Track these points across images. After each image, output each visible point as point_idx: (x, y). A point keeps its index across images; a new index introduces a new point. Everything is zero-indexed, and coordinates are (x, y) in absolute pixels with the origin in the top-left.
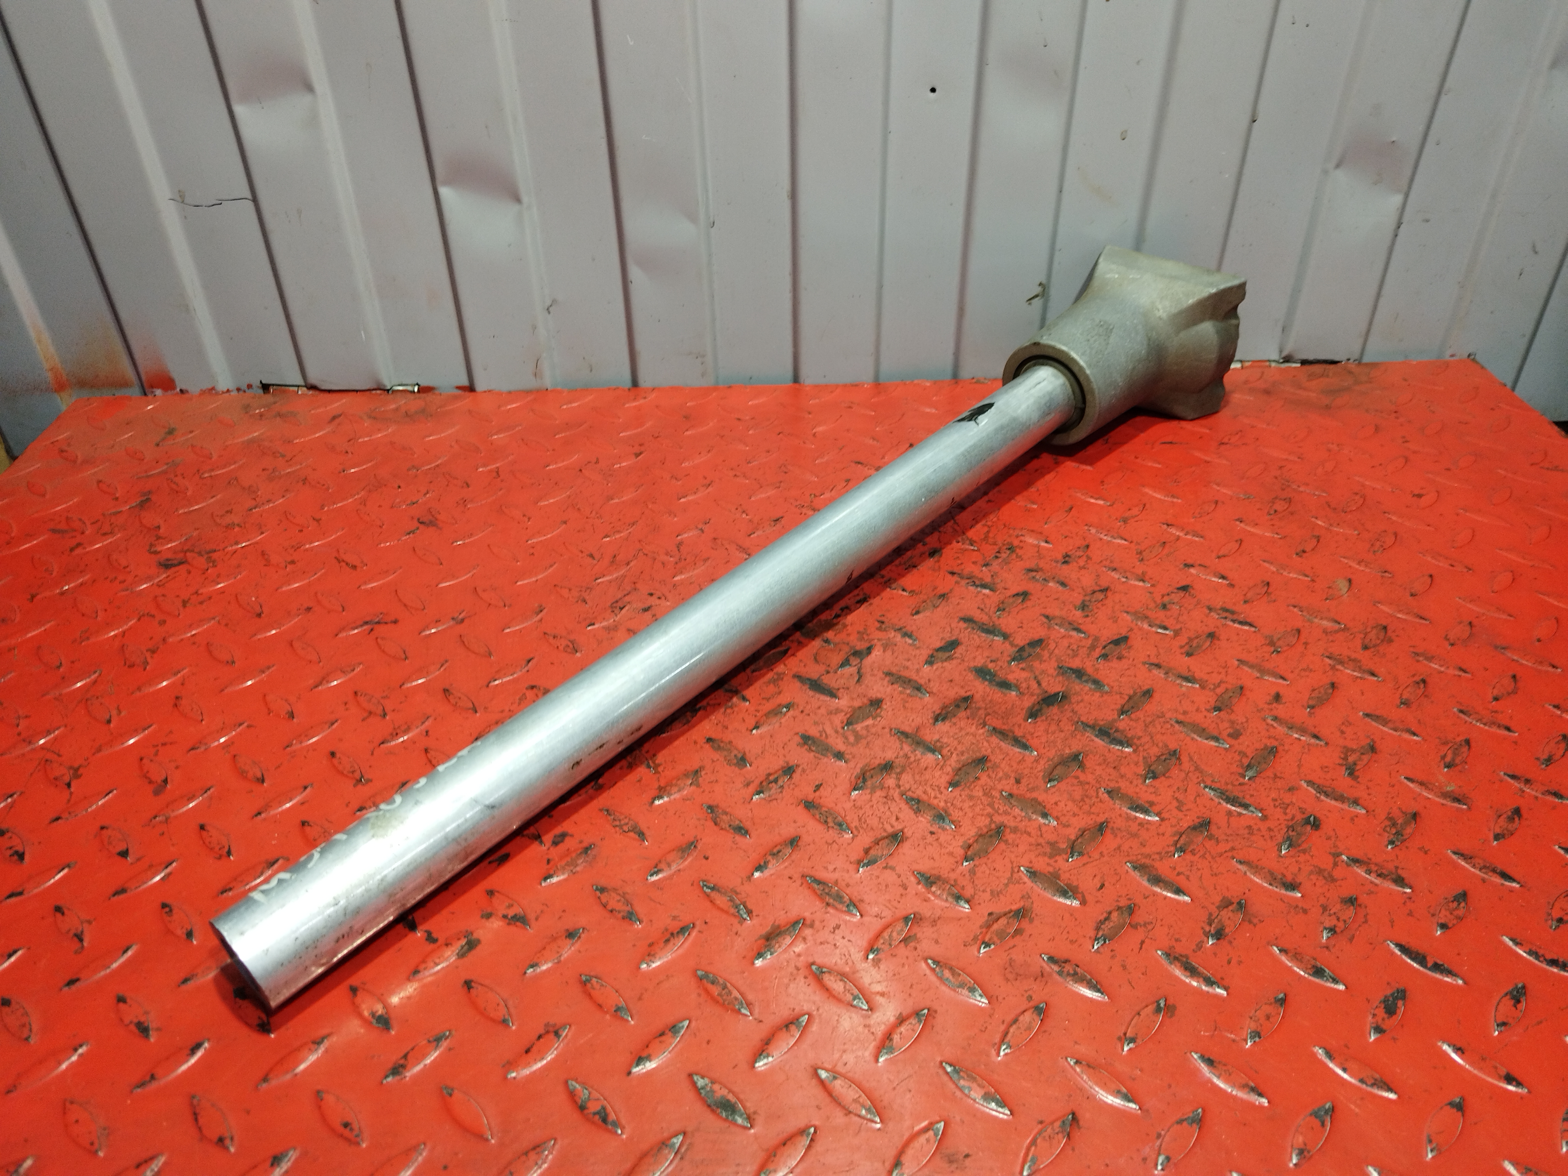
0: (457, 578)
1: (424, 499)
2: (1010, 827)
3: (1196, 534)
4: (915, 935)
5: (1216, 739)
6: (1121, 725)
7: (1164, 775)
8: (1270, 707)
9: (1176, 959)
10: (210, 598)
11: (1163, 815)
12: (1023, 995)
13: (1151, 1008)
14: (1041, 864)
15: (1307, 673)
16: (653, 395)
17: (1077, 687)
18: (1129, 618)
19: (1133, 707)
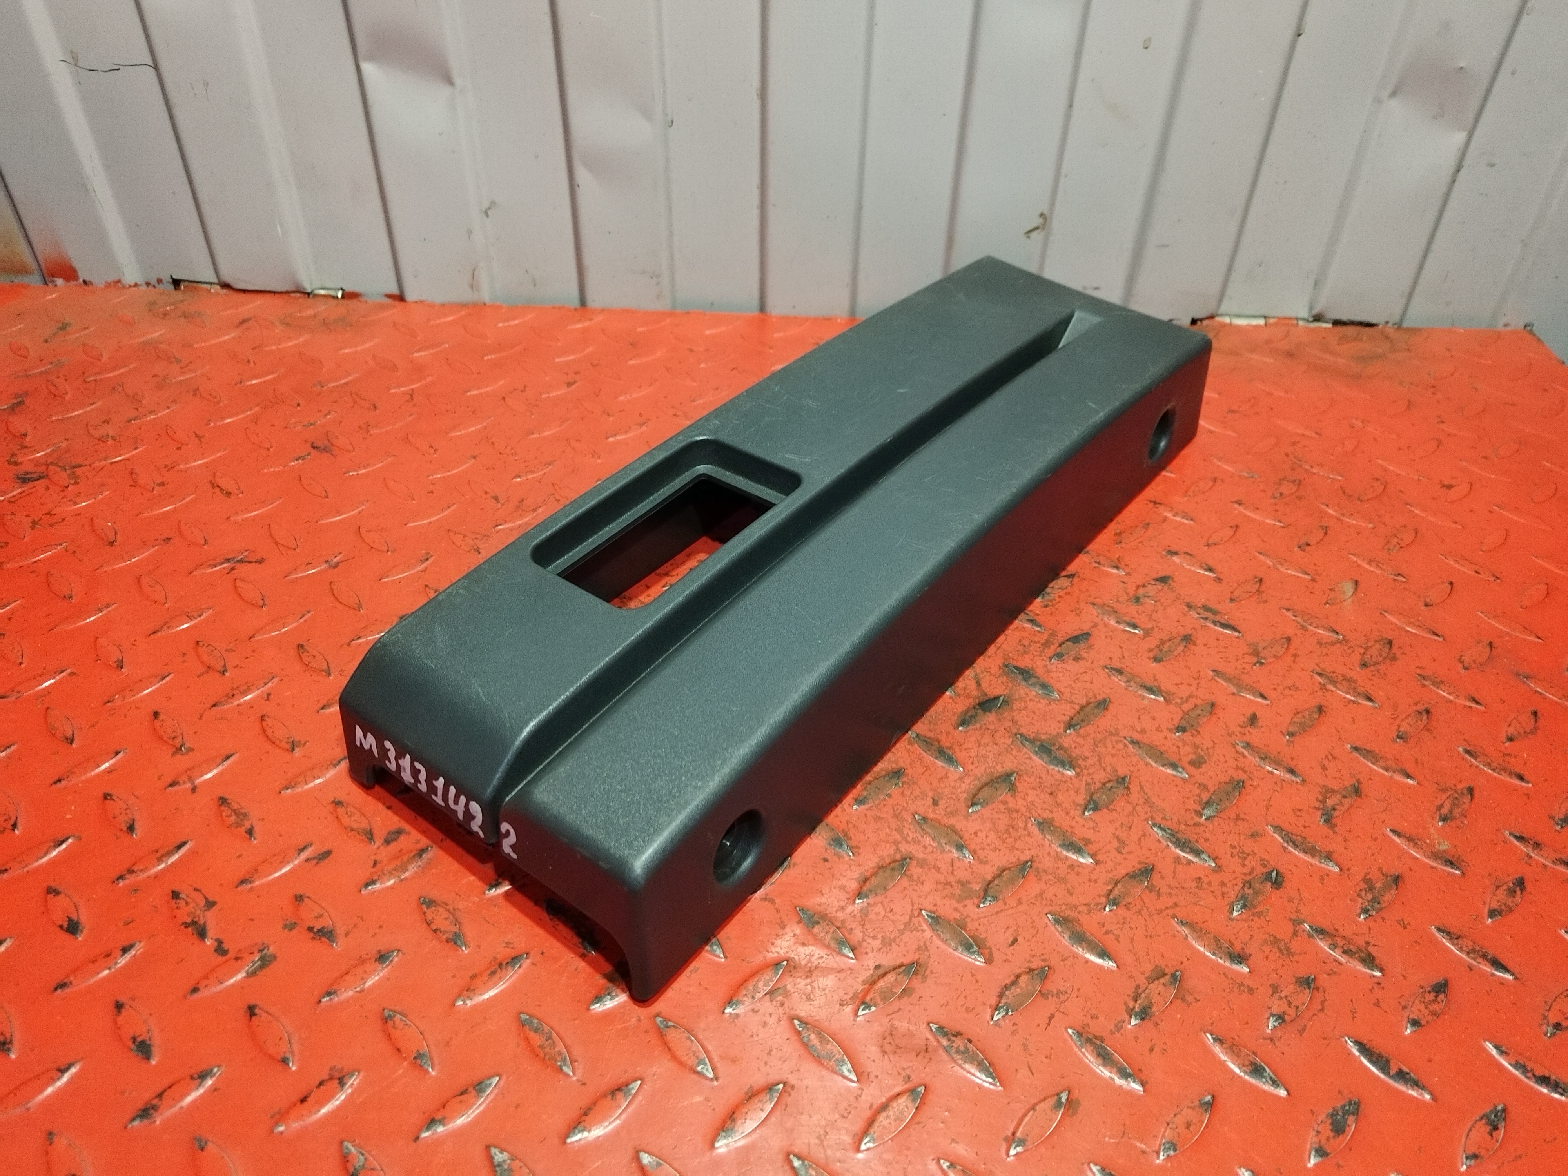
0: (342, 514)
1: (323, 420)
2: (918, 859)
3: (1186, 516)
4: (786, 986)
5: (1174, 766)
6: (1066, 742)
7: (1107, 808)
8: (1242, 730)
9: (1088, 1040)
10: (63, 520)
11: (1099, 857)
12: (899, 1074)
13: (1052, 1101)
14: (947, 909)
15: (1292, 692)
16: (600, 318)
17: (1021, 691)
18: (1094, 611)
19: (1083, 721)
